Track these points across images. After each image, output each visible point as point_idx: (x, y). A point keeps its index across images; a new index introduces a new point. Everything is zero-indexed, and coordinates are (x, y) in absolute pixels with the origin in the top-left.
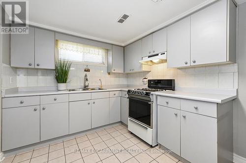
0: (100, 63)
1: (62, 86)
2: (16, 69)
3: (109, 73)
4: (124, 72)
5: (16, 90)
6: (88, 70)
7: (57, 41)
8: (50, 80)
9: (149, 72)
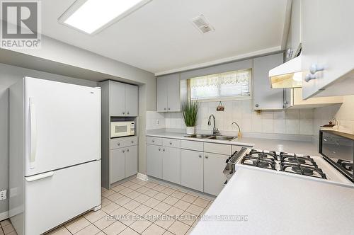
3: (259, 111)
6: (220, 109)
7: (188, 80)
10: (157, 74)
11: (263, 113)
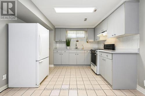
0: (83, 37)
1: (68, 47)
2: (56, 42)
3: (87, 42)
4: (94, 41)
5: (56, 48)
6: (77, 41)
7: (67, 31)
8: (64, 45)
9: (106, 40)
10: (55, 27)
11: (89, 43)
